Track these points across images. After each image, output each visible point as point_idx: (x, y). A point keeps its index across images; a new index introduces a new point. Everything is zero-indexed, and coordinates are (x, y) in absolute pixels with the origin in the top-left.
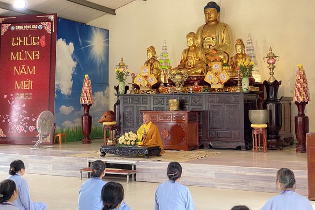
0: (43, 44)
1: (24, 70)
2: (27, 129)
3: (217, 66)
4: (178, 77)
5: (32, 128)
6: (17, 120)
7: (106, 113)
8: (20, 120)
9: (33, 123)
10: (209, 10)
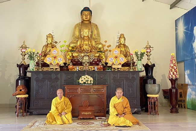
3: (117, 52)
4: (86, 58)
7: (21, 87)
10: (86, 13)
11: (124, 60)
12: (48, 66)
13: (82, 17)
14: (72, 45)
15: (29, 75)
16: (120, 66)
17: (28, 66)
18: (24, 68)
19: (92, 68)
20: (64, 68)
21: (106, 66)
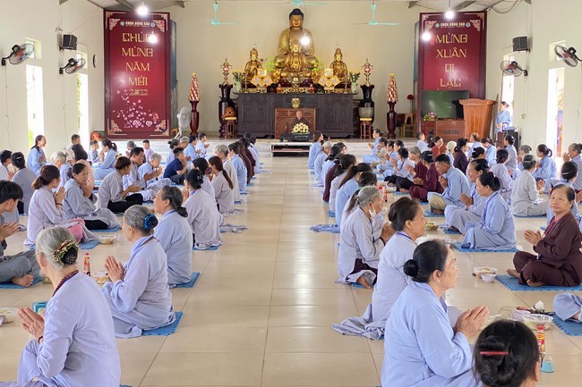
1: (137, 66)
2: (144, 124)
4: (296, 79)
5: (149, 123)
6: (132, 115)
7: (230, 109)
8: (135, 115)
9: (151, 119)
10: (296, 17)
11: (337, 81)
12: (254, 87)
13: (291, 23)
14: (279, 61)
15: (232, 96)
16: (333, 89)
17: (232, 86)
18: (226, 88)
19: (302, 90)
20: (271, 89)
21: (318, 87)
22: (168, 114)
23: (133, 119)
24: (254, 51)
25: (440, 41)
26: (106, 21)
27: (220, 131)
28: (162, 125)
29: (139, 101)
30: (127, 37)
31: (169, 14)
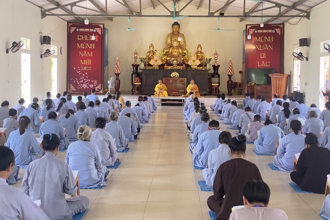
0: (97, 40)
1: (85, 54)
2: (89, 86)
3: (194, 58)
4: (175, 62)
5: (91, 86)
6: (82, 81)
7: (137, 78)
8: (84, 81)
9: (93, 83)
10: (176, 26)
11: (198, 63)
12: (152, 66)
13: (173, 29)
15: (139, 71)
16: (196, 67)
17: (139, 65)
18: (136, 66)
19: (178, 67)
20: (162, 66)
21: (188, 66)
22: (102, 81)
23: (83, 83)
24: (152, 45)
25: (258, 41)
26: (69, 28)
27: (132, 90)
28: (99, 87)
29: (86, 73)
30: (80, 37)
31: (104, 24)
